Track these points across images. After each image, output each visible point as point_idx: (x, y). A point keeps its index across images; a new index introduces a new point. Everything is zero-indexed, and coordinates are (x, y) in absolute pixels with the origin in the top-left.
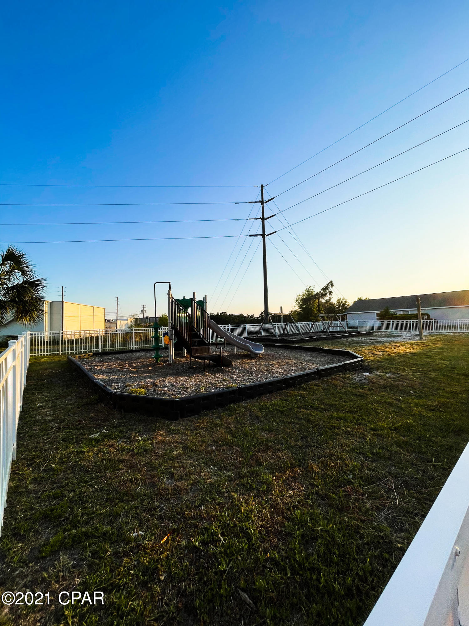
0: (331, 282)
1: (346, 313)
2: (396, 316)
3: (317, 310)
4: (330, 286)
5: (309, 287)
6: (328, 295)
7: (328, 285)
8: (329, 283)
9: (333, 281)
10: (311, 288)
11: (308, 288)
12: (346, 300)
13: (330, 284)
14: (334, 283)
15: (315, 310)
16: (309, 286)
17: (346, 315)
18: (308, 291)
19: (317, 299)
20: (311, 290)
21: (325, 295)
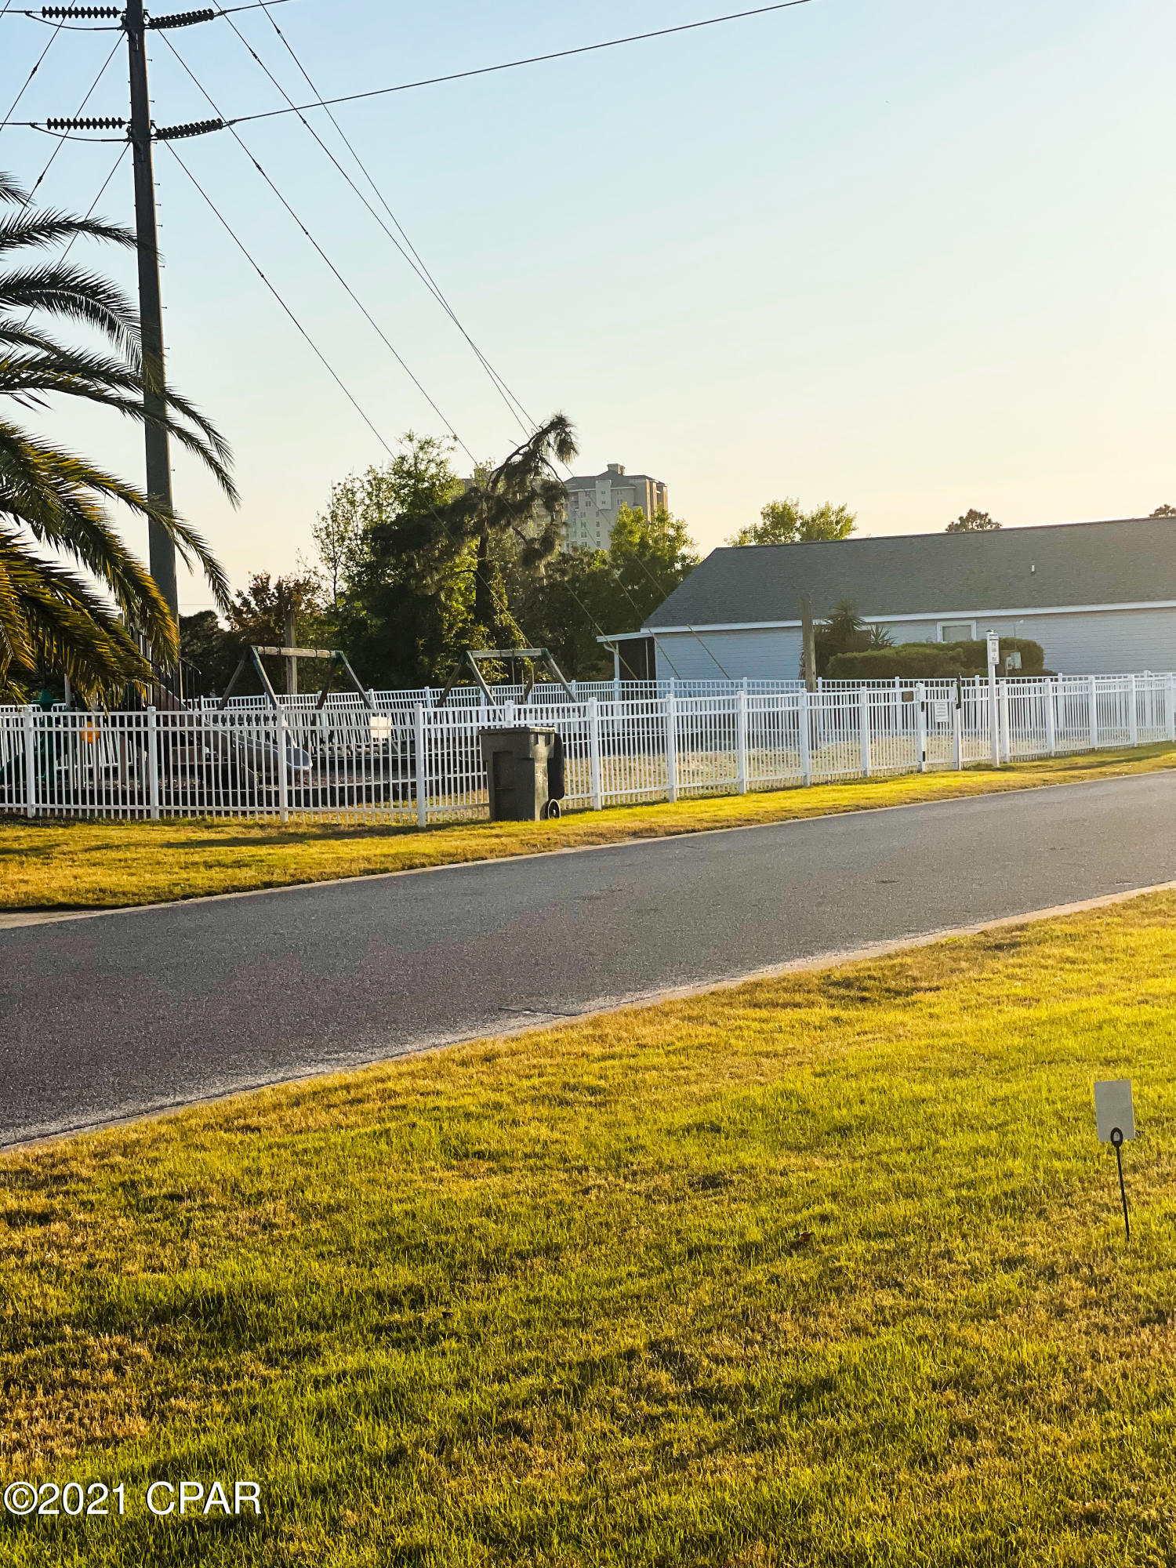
0: (559, 424)
1: (644, 632)
2: (884, 652)
3: (470, 609)
4: (551, 455)
5: (416, 444)
6: (537, 507)
7: (539, 438)
8: (545, 432)
9: (570, 417)
10: (433, 452)
11: (409, 450)
12: (678, 528)
13: (551, 437)
14: (578, 434)
15: (458, 605)
16: (421, 436)
17: (651, 640)
18: (409, 474)
19: (473, 534)
20: (433, 470)
21: (521, 509)
